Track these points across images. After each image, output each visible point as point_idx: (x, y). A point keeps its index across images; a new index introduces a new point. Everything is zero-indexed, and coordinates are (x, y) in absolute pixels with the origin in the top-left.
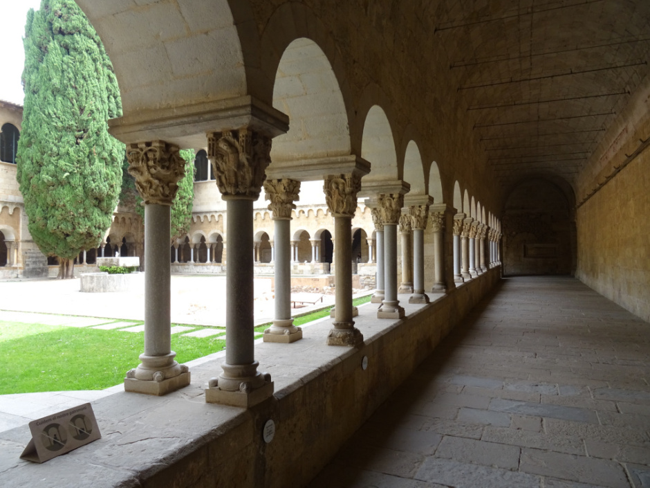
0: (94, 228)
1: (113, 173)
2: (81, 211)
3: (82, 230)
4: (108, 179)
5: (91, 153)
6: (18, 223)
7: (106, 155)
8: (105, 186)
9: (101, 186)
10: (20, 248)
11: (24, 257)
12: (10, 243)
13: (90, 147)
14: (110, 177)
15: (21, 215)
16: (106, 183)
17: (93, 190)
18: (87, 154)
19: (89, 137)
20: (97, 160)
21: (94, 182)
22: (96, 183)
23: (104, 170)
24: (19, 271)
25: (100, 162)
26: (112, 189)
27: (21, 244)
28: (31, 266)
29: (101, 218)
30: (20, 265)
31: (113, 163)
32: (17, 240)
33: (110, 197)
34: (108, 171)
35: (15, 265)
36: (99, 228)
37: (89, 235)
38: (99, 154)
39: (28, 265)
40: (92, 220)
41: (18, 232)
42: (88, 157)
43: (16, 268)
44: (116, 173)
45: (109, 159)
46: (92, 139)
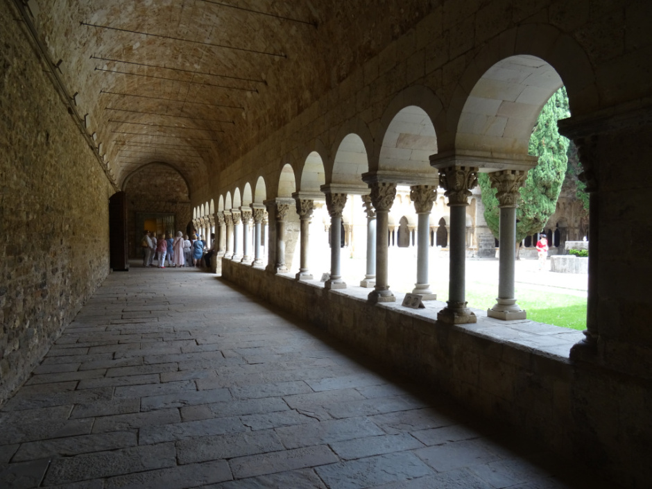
0: (541, 214)
1: (560, 161)
2: (531, 199)
3: (531, 216)
4: (555, 167)
5: (540, 144)
6: (474, 211)
7: (553, 144)
8: (553, 174)
9: (550, 174)
10: (475, 232)
11: (478, 240)
12: (468, 228)
13: (540, 139)
14: (557, 164)
15: (476, 205)
16: (553, 171)
17: (542, 179)
18: (537, 146)
19: (539, 130)
20: (545, 151)
21: (543, 171)
22: (545, 172)
23: (552, 159)
24: (475, 252)
25: (548, 152)
26: (558, 177)
27: (476, 229)
28: (483, 248)
29: (547, 205)
30: (476, 247)
31: (559, 151)
32: (473, 226)
33: (556, 184)
34: (555, 160)
35: (471, 247)
36: (545, 214)
37: (536, 220)
38: (547, 144)
39: (481, 247)
40: (540, 207)
41: (474, 219)
42: (538, 148)
43: (472, 249)
44: (562, 160)
45: (556, 148)
46: (542, 131)
